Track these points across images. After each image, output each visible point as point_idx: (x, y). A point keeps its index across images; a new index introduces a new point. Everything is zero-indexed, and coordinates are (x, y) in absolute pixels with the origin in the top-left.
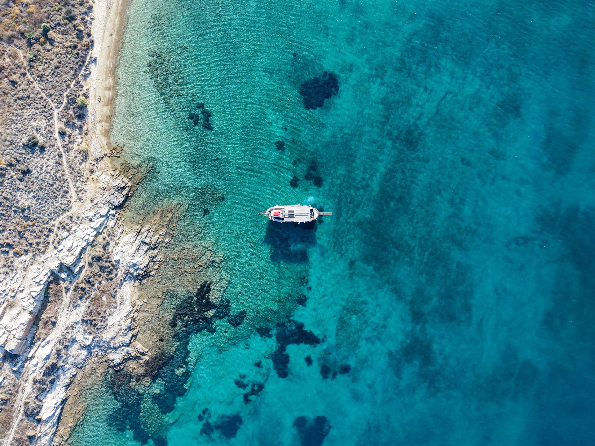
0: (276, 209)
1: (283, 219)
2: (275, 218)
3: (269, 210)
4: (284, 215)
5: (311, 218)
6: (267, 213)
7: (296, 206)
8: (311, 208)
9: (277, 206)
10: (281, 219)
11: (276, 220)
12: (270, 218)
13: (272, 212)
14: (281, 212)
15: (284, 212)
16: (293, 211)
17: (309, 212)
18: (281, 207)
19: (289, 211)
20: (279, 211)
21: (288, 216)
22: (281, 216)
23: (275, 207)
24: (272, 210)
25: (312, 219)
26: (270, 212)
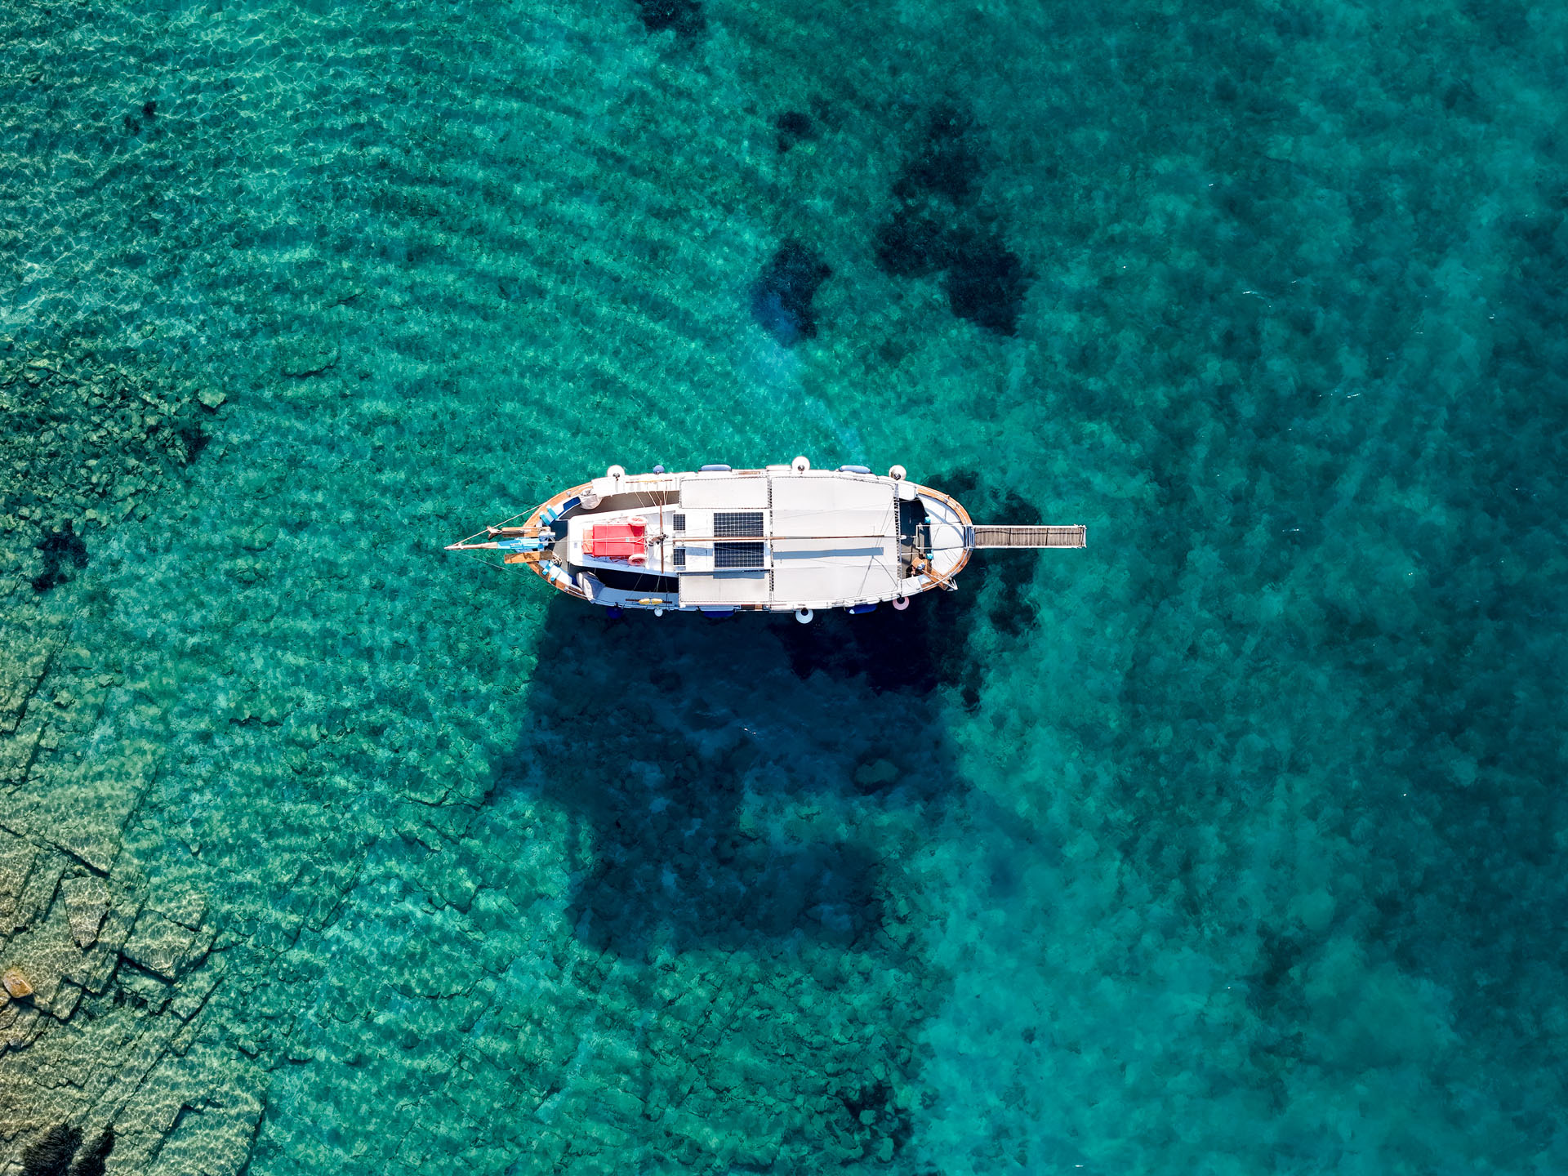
0: (607, 505)
1: (670, 585)
2: (606, 578)
3: (555, 507)
4: (679, 556)
5: (909, 570)
6: (532, 533)
7: (777, 471)
8: (909, 491)
9: (613, 482)
10: (648, 583)
11: (612, 597)
12: (565, 579)
13: (579, 527)
14: (652, 531)
15: (679, 522)
16: (754, 521)
17: (889, 526)
18: (648, 482)
19: (723, 521)
20: (631, 516)
21: (708, 563)
22: (655, 564)
23: (603, 487)
24: (575, 507)
25: (914, 586)
26: (560, 528)
